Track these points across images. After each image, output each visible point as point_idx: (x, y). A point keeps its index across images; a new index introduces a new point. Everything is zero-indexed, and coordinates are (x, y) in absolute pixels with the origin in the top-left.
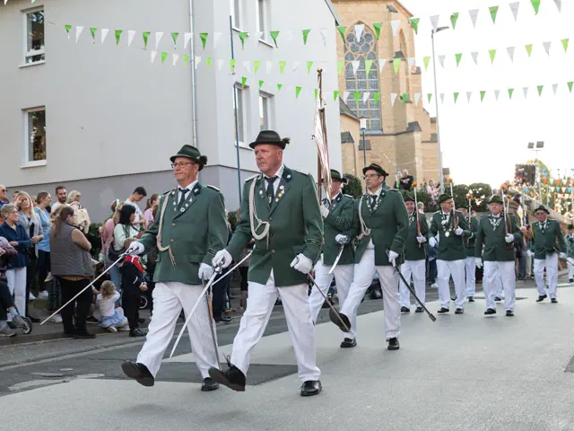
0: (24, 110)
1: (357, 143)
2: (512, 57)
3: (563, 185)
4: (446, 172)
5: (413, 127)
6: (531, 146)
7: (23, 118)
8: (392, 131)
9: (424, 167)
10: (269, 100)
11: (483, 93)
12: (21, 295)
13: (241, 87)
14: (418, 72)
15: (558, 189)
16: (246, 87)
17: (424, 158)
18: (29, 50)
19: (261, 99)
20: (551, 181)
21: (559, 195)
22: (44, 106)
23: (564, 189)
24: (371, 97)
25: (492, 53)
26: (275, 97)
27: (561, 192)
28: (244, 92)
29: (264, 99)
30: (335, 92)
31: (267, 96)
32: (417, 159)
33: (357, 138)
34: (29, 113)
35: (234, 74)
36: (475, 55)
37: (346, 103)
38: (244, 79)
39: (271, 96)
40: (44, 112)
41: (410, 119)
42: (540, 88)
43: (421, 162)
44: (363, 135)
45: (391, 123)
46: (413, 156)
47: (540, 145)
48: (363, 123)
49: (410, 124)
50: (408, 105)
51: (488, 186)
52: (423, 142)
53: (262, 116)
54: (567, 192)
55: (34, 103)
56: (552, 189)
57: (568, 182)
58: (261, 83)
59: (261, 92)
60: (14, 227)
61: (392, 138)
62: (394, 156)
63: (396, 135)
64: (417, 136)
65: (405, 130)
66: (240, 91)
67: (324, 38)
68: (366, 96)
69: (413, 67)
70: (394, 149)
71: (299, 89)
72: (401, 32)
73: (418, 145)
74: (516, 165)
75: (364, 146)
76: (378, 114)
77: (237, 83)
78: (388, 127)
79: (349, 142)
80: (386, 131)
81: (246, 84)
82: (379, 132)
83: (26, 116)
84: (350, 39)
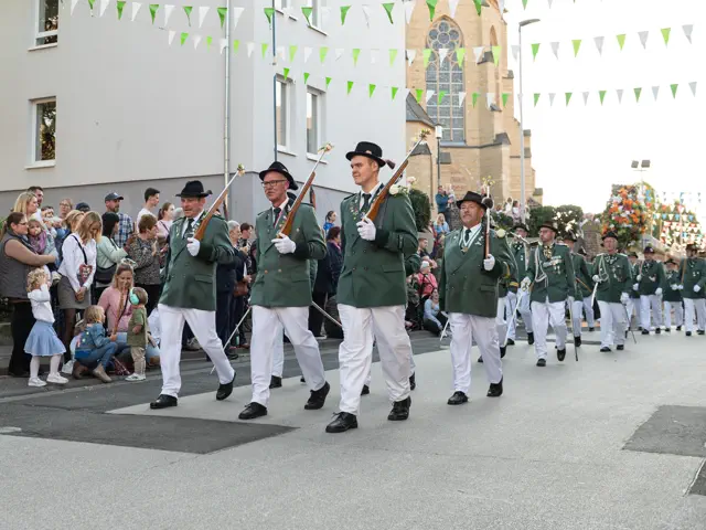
0: (32, 101)
2: (600, 50)
3: (669, 212)
4: (538, 192)
5: (501, 139)
6: (635, 165)
7: (31, 109)
8: (476, 143)
9: (512, 185)
10: (319, 99)
11: (568, 96)
14: (510, 75)
15: (664, 216)
16: (290, 81)
17: (512, 176)
18: (40, 31)
19: (309, 96)
20: (657, 206)
21: (666, 224)
22: (55, 97)
23: (671, 216)
25: (576, 44)
26: (327, 95)
27: (667, 219)
28: (288, 88)
29: (314, 96)
31: (317, 93)
32: (504, 177)
34: (37, 105)
35: (274, 64)
36: (555, 46)
37: (425, 109)
38: (286, 70)
39: (321, 92)
40: (54, 103)
41: (498, 130)
42: (638, 92)
43: (509, 179)
44: (442, 147)
45: (476, 134)
46: (500, 172)
47: (646, 164)
48: (439, 131)
49: (498, 136)
50: (496, 114)
51: (579, 208)
52: (511, 157)
53: (309, 114)
54: (674, 220)
55: (42, 93)
56: (658, 215)
57: (676, 209)
59: (309, 87)
61: (477, 151)
62: (478, 172)
63: (481, 147)
64: (505, 149)
65: (492, 142)
66: (283, 85)
67: (367, 18)
69: (504, 70)
70: (478, 163)
71: (350, 84)
72: (493, 29)
73: (506, 160)
74: (613, 186)
76: (462, 123)
77: (278, 75)
78: (472, 137)
79: (425, 153)
80: (470, 143)
81: (289, 76)
82: (462, 144)
83: (35, 107)
84: (433, 34)
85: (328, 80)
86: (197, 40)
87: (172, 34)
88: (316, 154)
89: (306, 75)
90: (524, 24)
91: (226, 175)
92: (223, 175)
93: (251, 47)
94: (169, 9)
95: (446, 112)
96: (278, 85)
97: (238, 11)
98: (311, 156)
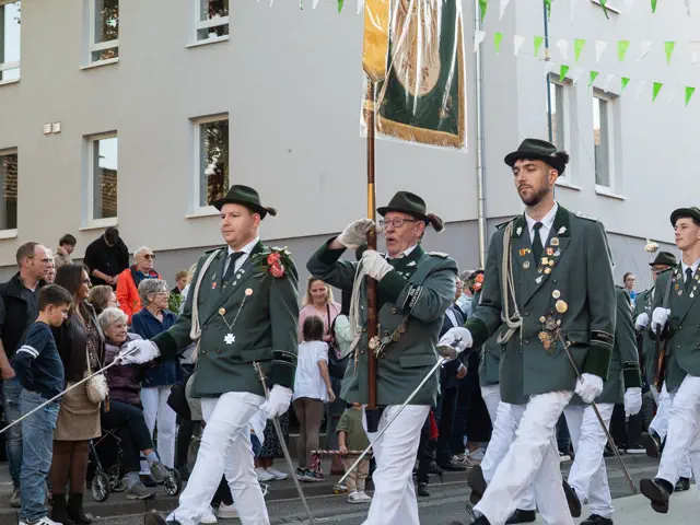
0: (193, 120)
7: (193, 134)
10: (610, 105)
12: (168, 431)
13: (560, 82)
16: (569, 81)
18: (203, 18)
19: (596, 102)
22: (227, 113)
26: (621, 98)
28: (566, 91)
29: (603, 103)
31: (607, 98)
34: (202, 125)
35: (547, 59)
38: (565, 68)
39: (613, 97)
40: (227, 121)
55: (210, 108)
59: (597, 90)
60: (160, 318)
66: (559, 88)
71: (657, 87)
77: (551, 76)
81: (568, 75)
83: (197, 130)
85: (625, 80)
88: (607, 185)
89: (593, 74)
91: (481, 220)
92: (477, 220)
96: (552, 86)
98: (601, 189)
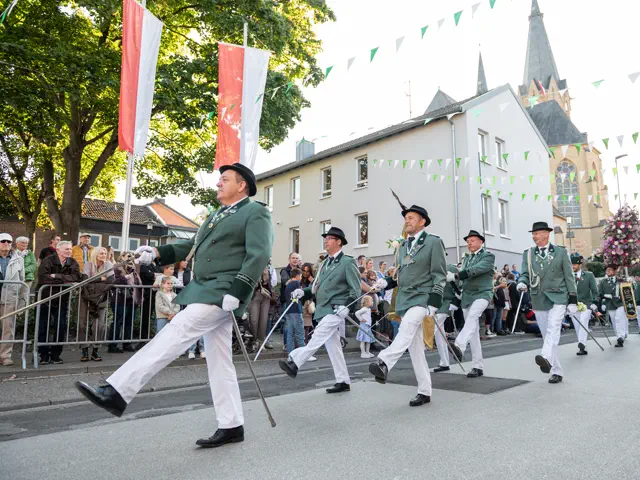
0: (356, 215)
1: (565, 234)
5: (603, 223)
8: (589, 226)
10: (505, 205)
13: (486, 197)
14: (606, 188)
16: (489, 196)
18: (359, 181)
19: (499, 204)
22: (367, 212)
24: (574, 198)
28: (489, 201)
29: (502, 204)
30: (549, 197)
31: (503, 202)
33: (565, 231)
34: (359, 217)
35: (481, 188)
37: (557, 208)
38: (488, 192)
39: (506, 202)
41: (601, 218)
44: (569, 229)
45: (588, 221)
48: (569, 220)
50: (599, 209)
53: (500, 217)
55: (361, 211)
58: (499, 193)
59: (500, 200)
61: (589, 230)
63: (591, 228)
65: (597, 225)
66: (486, 199)
68: (570, 198)
69: (602, 185)
71: (524, 196)
72: (593, 164)
75: (570, 235)
76: (579, 215)
77: (483, 195)
78: (586, 223)
79: (560, 232)
80: (584, 226)
81: (490, 194)
82: (580, 227)
83: (357, 218)
84: (559, 169)
85: (510, 194)
86: (442, 177)
87: (429, 176)
88: (504, 234)
90: (617, 158)
91: (458, 247)
92: (456, 247)
93: (471, 179)
94: (430, 162)
95: (569, 210)
96: (483, 199)
97: (467, 160)
98: (502, 236)
